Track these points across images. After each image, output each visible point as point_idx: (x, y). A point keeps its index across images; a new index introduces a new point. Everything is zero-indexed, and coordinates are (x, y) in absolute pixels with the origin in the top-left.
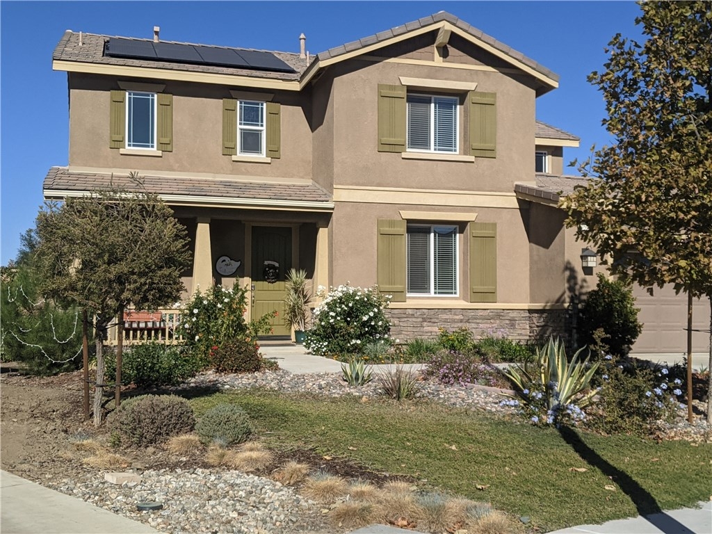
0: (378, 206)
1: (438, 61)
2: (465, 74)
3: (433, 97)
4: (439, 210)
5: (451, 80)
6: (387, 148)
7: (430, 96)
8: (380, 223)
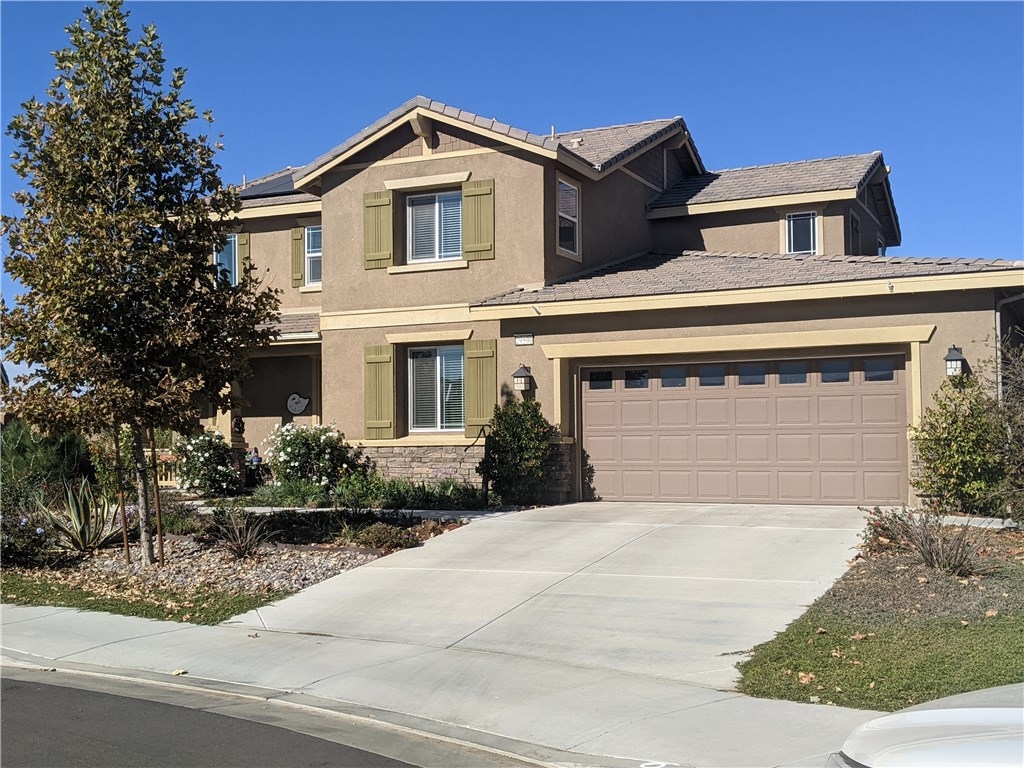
0: (366, 331)
1: (428, 154)
2: (457, 163)
3: (437, 195)
4: (430, 330)
5: (441, 173)
6: (373, 264)
7: (433, 194)
8: (367, 351)
